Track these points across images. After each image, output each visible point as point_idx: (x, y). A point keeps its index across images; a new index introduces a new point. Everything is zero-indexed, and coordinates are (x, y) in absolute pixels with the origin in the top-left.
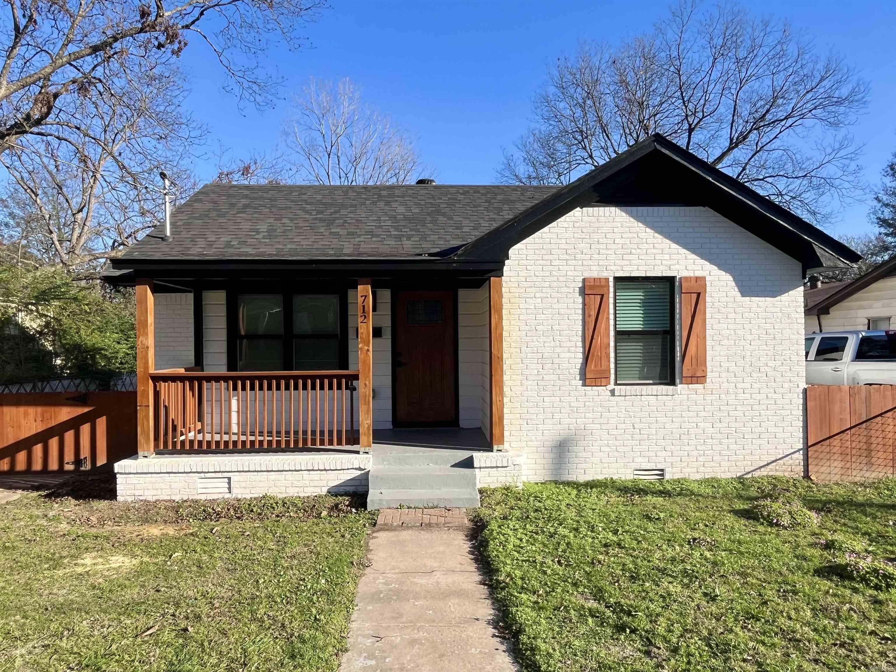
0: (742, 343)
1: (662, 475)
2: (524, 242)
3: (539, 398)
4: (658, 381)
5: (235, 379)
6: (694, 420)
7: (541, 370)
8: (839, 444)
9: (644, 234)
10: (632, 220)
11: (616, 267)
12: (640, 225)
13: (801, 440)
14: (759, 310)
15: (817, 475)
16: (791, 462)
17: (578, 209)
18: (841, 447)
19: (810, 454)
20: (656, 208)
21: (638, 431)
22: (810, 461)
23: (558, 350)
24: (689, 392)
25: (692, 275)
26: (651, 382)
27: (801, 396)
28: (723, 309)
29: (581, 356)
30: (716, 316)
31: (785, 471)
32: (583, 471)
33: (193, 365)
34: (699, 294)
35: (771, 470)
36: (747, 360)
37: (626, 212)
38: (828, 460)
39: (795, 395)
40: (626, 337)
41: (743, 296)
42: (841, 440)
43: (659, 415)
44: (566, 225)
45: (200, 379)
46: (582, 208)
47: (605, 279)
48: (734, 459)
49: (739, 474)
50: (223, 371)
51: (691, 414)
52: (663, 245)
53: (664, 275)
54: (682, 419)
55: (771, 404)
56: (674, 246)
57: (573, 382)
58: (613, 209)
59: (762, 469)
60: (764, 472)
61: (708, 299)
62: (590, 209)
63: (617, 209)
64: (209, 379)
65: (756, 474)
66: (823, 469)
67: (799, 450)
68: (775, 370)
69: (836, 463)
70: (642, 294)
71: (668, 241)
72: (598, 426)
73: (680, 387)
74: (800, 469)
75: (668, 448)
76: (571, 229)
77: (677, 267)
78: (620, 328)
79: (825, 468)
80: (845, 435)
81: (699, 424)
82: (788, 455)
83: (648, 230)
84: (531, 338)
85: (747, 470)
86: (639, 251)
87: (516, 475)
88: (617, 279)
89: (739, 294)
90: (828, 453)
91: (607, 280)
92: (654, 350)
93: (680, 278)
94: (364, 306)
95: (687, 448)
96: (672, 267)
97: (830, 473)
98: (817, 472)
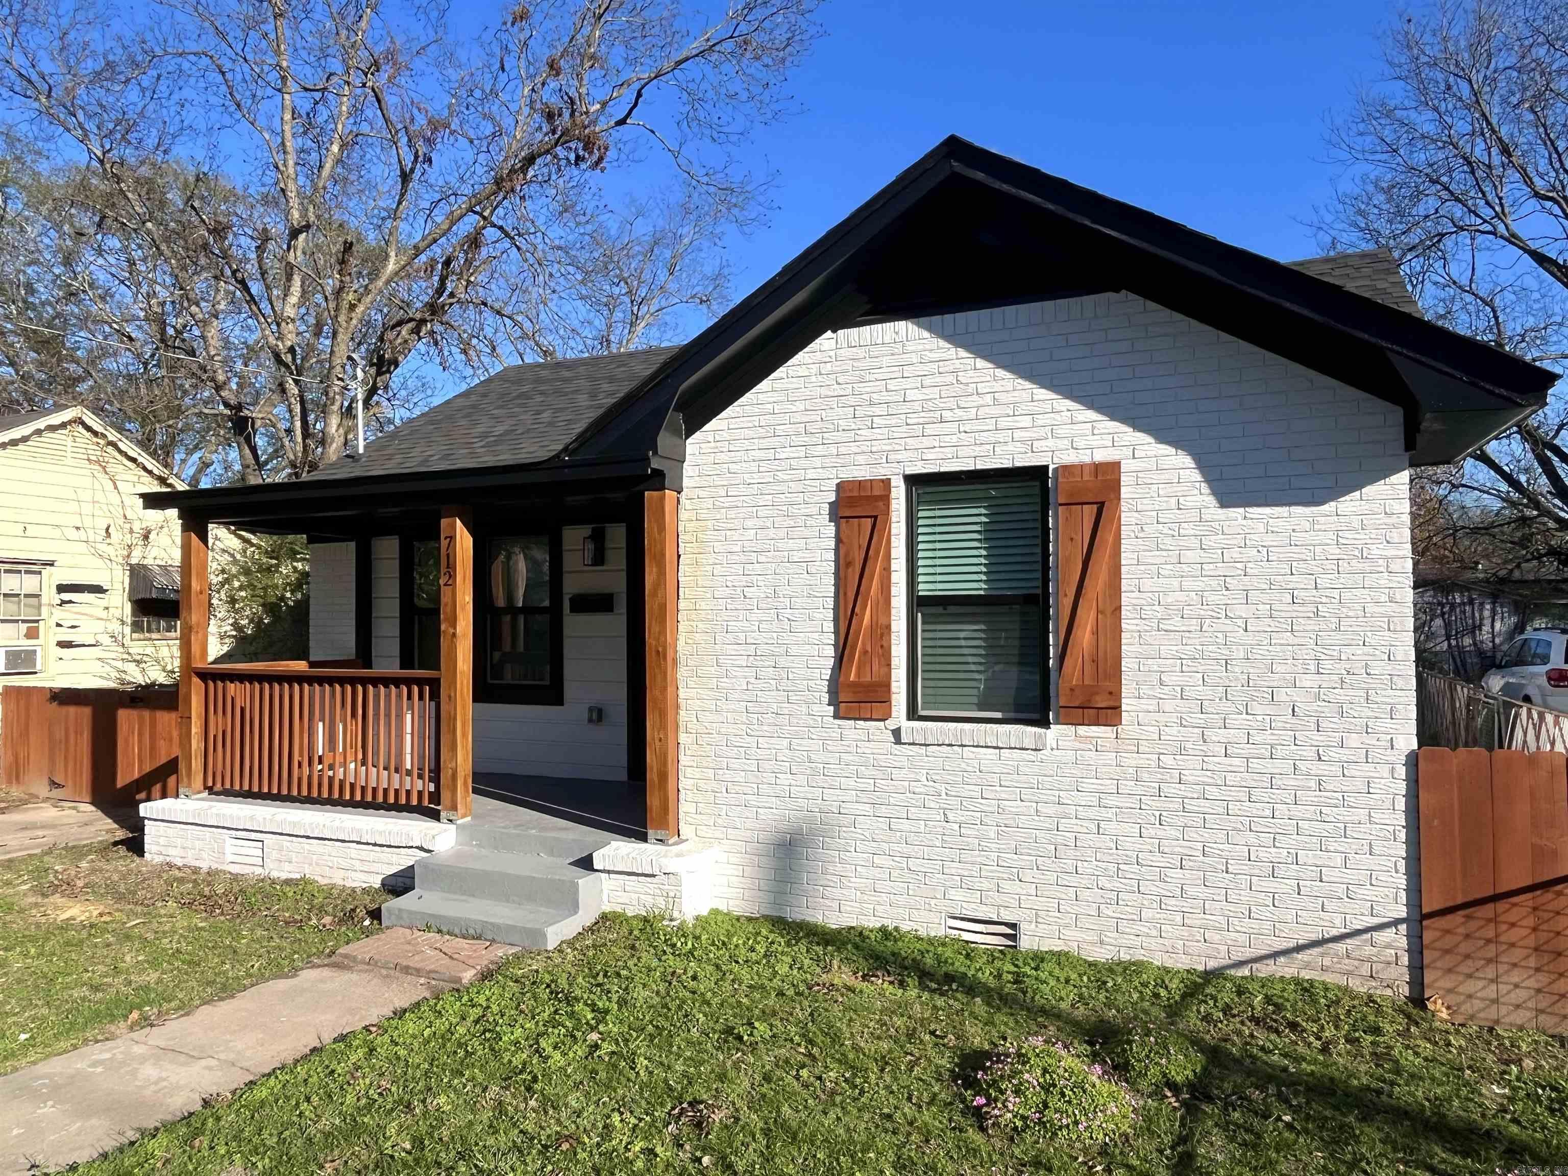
0: (1224, 625)
1: (1013, 937)
2: (723, 414)
3: (749, 739)
4: (1012, 715)
5: (409, 682)
6: (1092, 813)
7: (753, 680)
8: (1530, 921)
9: (971, 373)
10: (942, 343)
11: (909, 453)
12: (962, 353)
13: (1403, 895)
14: (1269, 540)
15: (1452, 999)
16: (1368, 950)
17: (829, 334)
18: (1535, 929)
19: (1428, 936)
20: (997, 311)
21: (956, 827)
22: (1428, 956)
23: (787, 638)
24: (1077, 745)
25: (1087, 459)
26: (998, 715)
27: (1402, 772)
28: (1168, 541)
29: (830, 651)
30: (1148, 557)
31: (1349, 973)
32: (835, 905)
33: (353, 657)
34: (1101, 506)
35: (1307, 966)
36: (1237, 668)
37: (930, 329)
38: (1489, 961)
39: (1385, 771)
40: (940, 610)
41: (1223, 504)
42: (1535, 909)
43: (1004, 796)
44: (803, 371)
45: (364, 681)
46: (834, 331)
47: (882, 481)
48: (1198, 923)
49: (1212, 964)
50: (394, 669)
51: (1083, 799)
52: (1016, 394)
53: (1018, 464)
54: (1061, 808)
55: (1309, 789)
56: (1043, 394)
57: (816, 708)
58: (901, 325)
59: (1282, 960)
60: (1286, 969)
61: (1127, 517)
62: (854, 331)
63: (910, 325)
64: (376, 681)
65: (1264, 970)
66: (1470, 986)
67: (1396, 923)
68: (1318, 697)
69: (1515, 976)
70: (983, 511)
71: (1027, 385)
72: (867, 807)
73: (1056, 733)
74: (1400, 976)
75: (1027, 876)
76: (813, 379)
77: (1051, 443)
78: (924, 589)
79: (1481, 984)
80: (1550, 896)
81: (1102, 824)
82: (1358, 932)
83: (981, 363)
84: (735, 613)
85: (1237, 956)
86: (959, 413)
87: (672, 894)
88: (912, 480)
89: (1211, 501)
90: (1489, 941)
91: (886, 483)
92: (1002, 642)
93: (1056, 470)
94: (448, 555)
95: (1073, 880)
96: (1035, 444)
97: (1496, 1001)
98: (1450, 991)
